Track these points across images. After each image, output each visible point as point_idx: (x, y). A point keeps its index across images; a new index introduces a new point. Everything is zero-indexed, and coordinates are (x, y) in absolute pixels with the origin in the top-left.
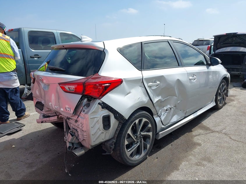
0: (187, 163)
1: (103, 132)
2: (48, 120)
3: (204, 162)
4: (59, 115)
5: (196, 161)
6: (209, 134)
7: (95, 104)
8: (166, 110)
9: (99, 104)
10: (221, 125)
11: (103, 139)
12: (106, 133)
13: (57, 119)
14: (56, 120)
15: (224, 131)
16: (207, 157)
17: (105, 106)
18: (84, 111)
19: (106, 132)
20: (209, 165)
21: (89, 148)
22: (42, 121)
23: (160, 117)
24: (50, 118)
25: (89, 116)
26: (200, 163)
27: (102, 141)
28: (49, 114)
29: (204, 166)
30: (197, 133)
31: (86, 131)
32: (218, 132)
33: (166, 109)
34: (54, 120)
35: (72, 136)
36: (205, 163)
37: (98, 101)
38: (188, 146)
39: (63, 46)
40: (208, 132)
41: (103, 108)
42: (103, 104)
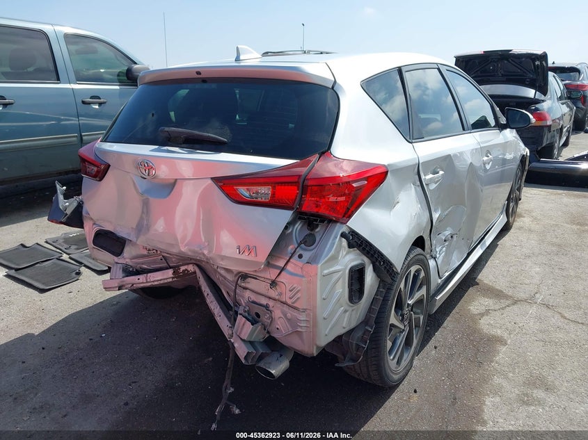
0: (498, 399)
1: (348, 308)
2: (141, 281)
3: (535, 391)
4: (178, 267)
5: (517, 392)
6: (508, 309)
7: (333, 236)
8: (445, 241)
9: (343, 235)
10: (525, 282)
11: (344, 328)
12: (353, 310)
13: (173, 278)
14: (171, 280)
15: (539, 298)
16: (534, 375)
17: (357, 242)
18: (300, 256)
19: (353, 308)
20: (551, 399)
21: (313, 354)
22: (121, 284)
23: (435, 258)
24: (149, 275)
25: (321, 268)
26: (527, 395)
27: (342, 331)
28: (143, 264)
29: (540, 403)
30: (482, 309)
31: (304, 310)
32: (526, 301)
33: (444, 238)
34: (161, 280)
35: (252, 325)
36: (539, 394)
37: (340, 229)
38: (474, 346)
39: (198, 73)
40: (505, 302)
41: (350, 246)
42: (352, 235)
